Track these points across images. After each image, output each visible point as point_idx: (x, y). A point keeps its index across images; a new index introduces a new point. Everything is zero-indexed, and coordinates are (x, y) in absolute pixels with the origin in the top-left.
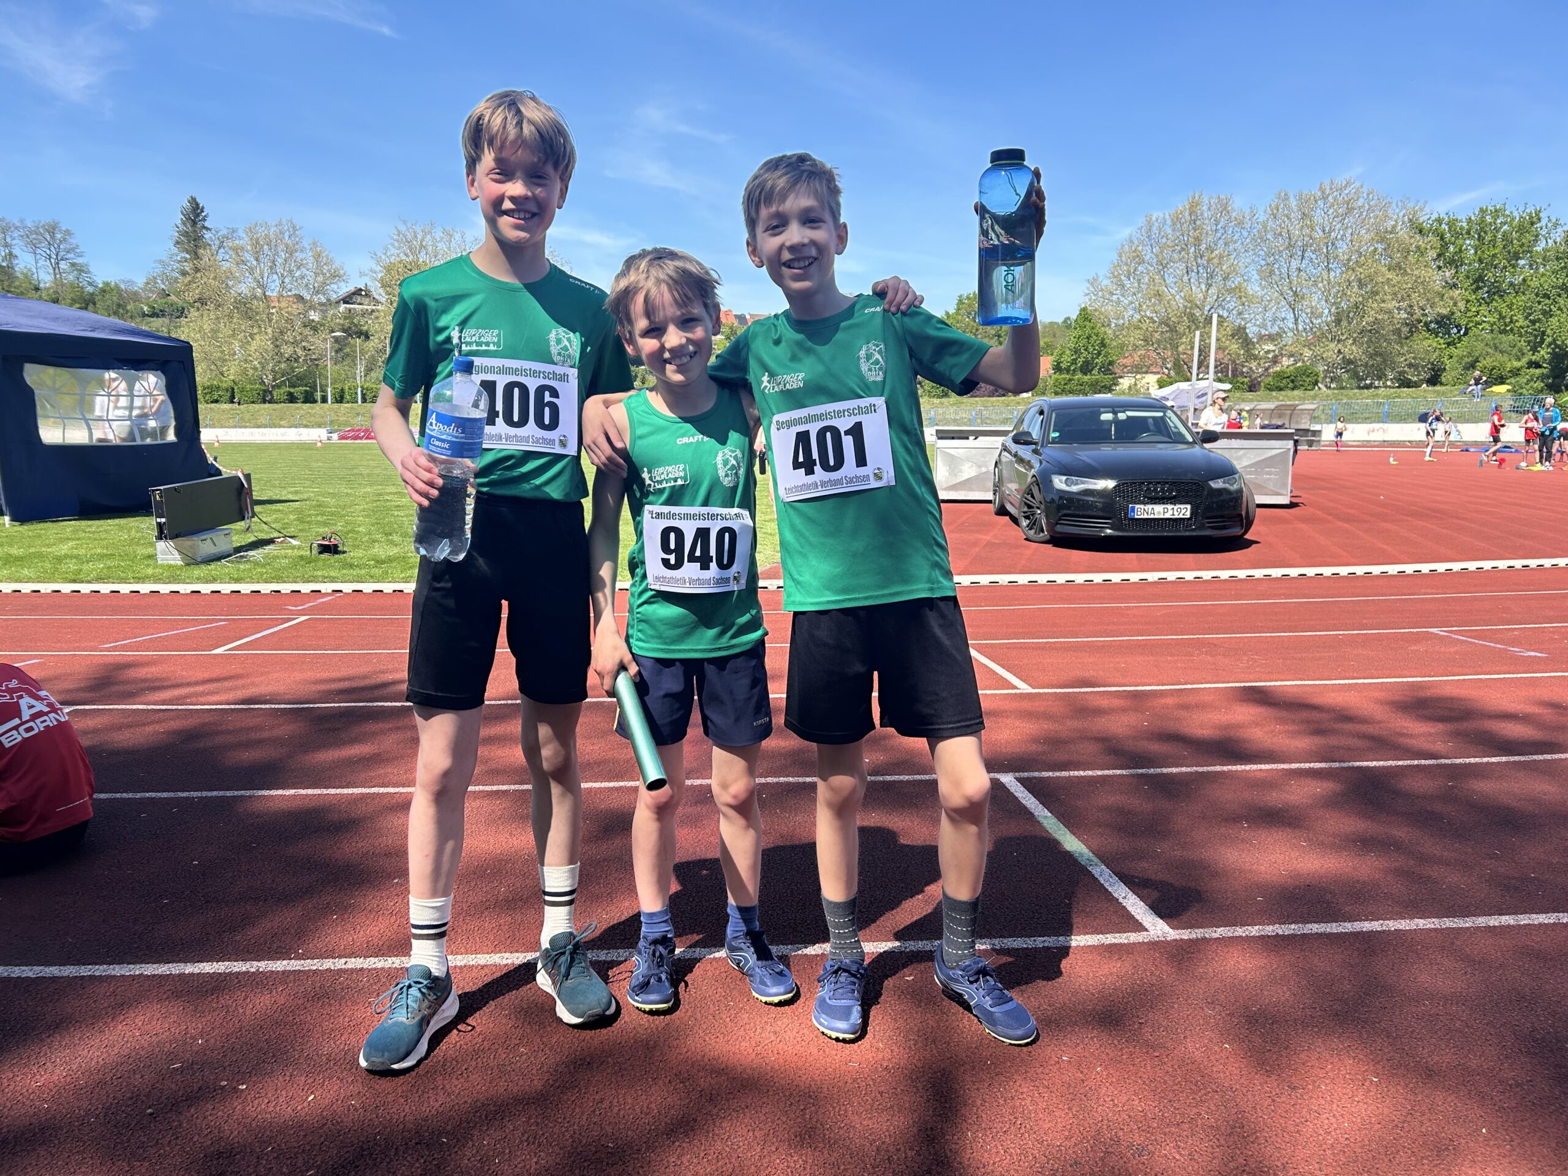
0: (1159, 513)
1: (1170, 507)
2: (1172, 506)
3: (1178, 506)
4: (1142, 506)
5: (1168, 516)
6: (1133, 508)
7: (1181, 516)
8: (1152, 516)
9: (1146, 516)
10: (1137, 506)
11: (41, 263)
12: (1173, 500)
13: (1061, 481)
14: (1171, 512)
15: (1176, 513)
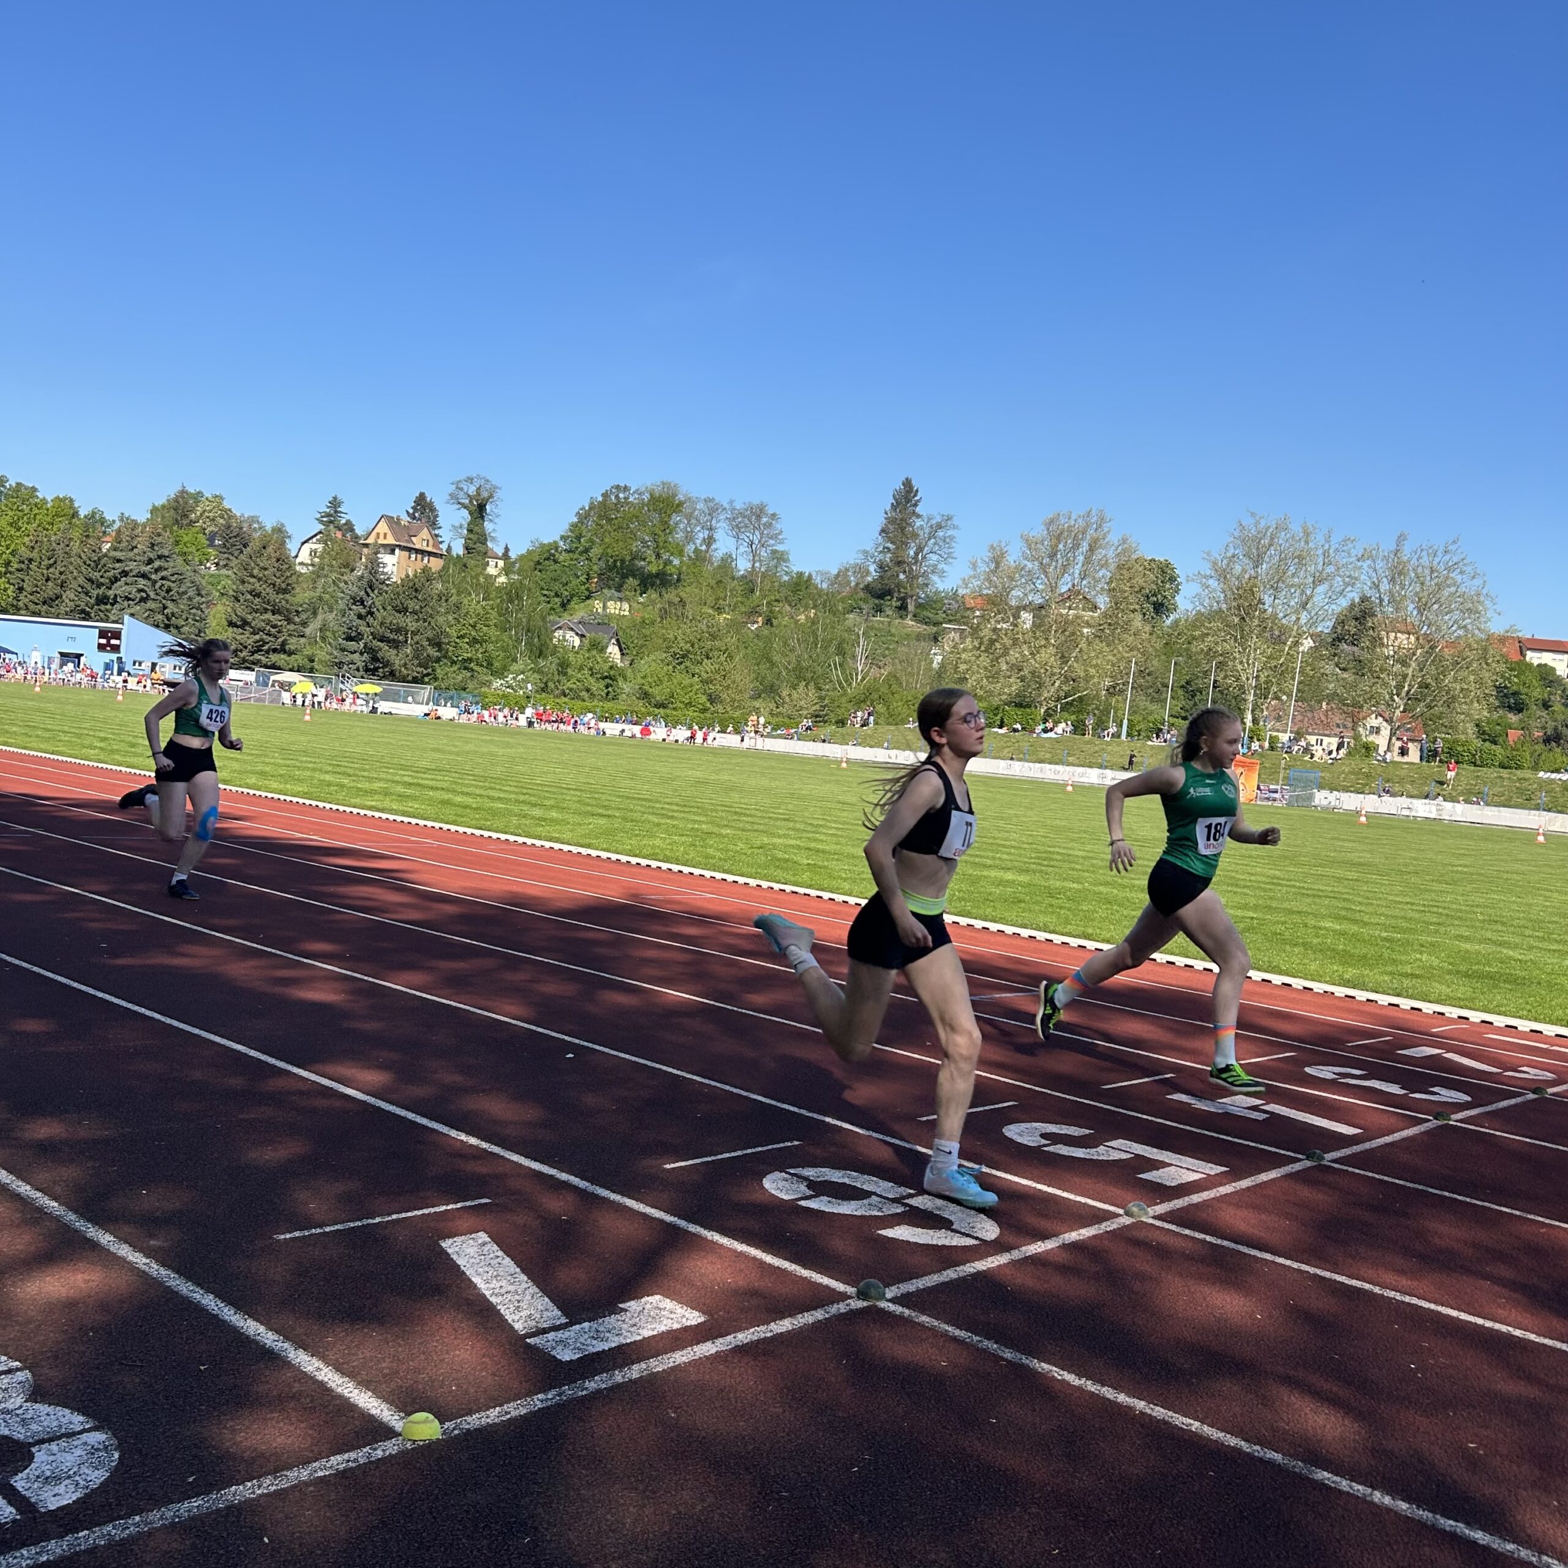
11: (742, 549)
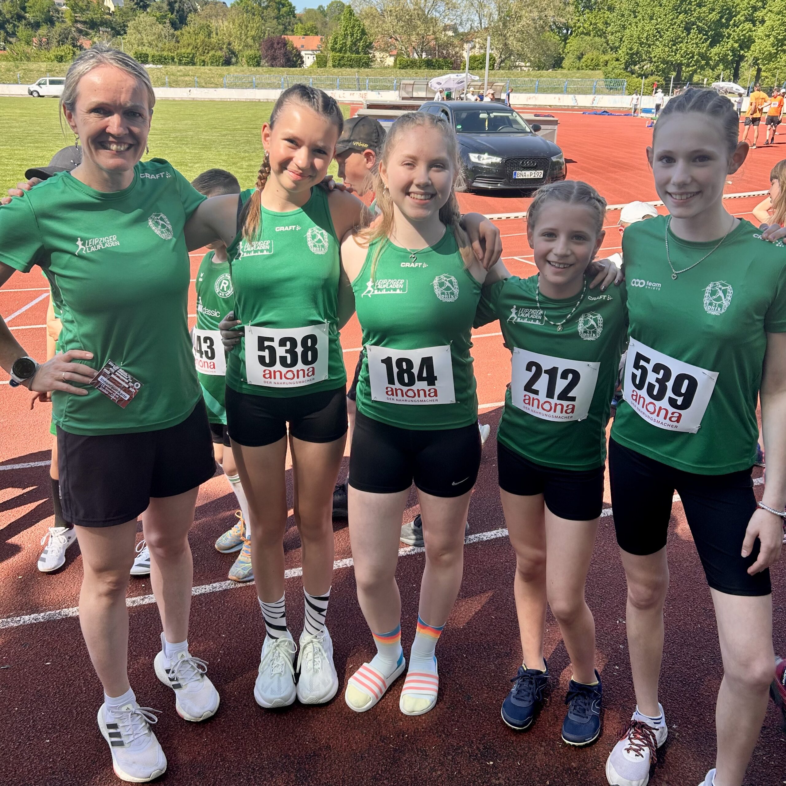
0: (528, 175)
1: (533, 172)
2: (534, 172)
3: (537, 171)
4: (520, 172)
5: (532, 177)
6: (515, 173)
7: (538, 177)
8: (525, 177)
9: (521, 177)
10: (517, 172)
12: (535, 168)
13: (475, 157)
14: (533, 175)
15: (536, 175)
